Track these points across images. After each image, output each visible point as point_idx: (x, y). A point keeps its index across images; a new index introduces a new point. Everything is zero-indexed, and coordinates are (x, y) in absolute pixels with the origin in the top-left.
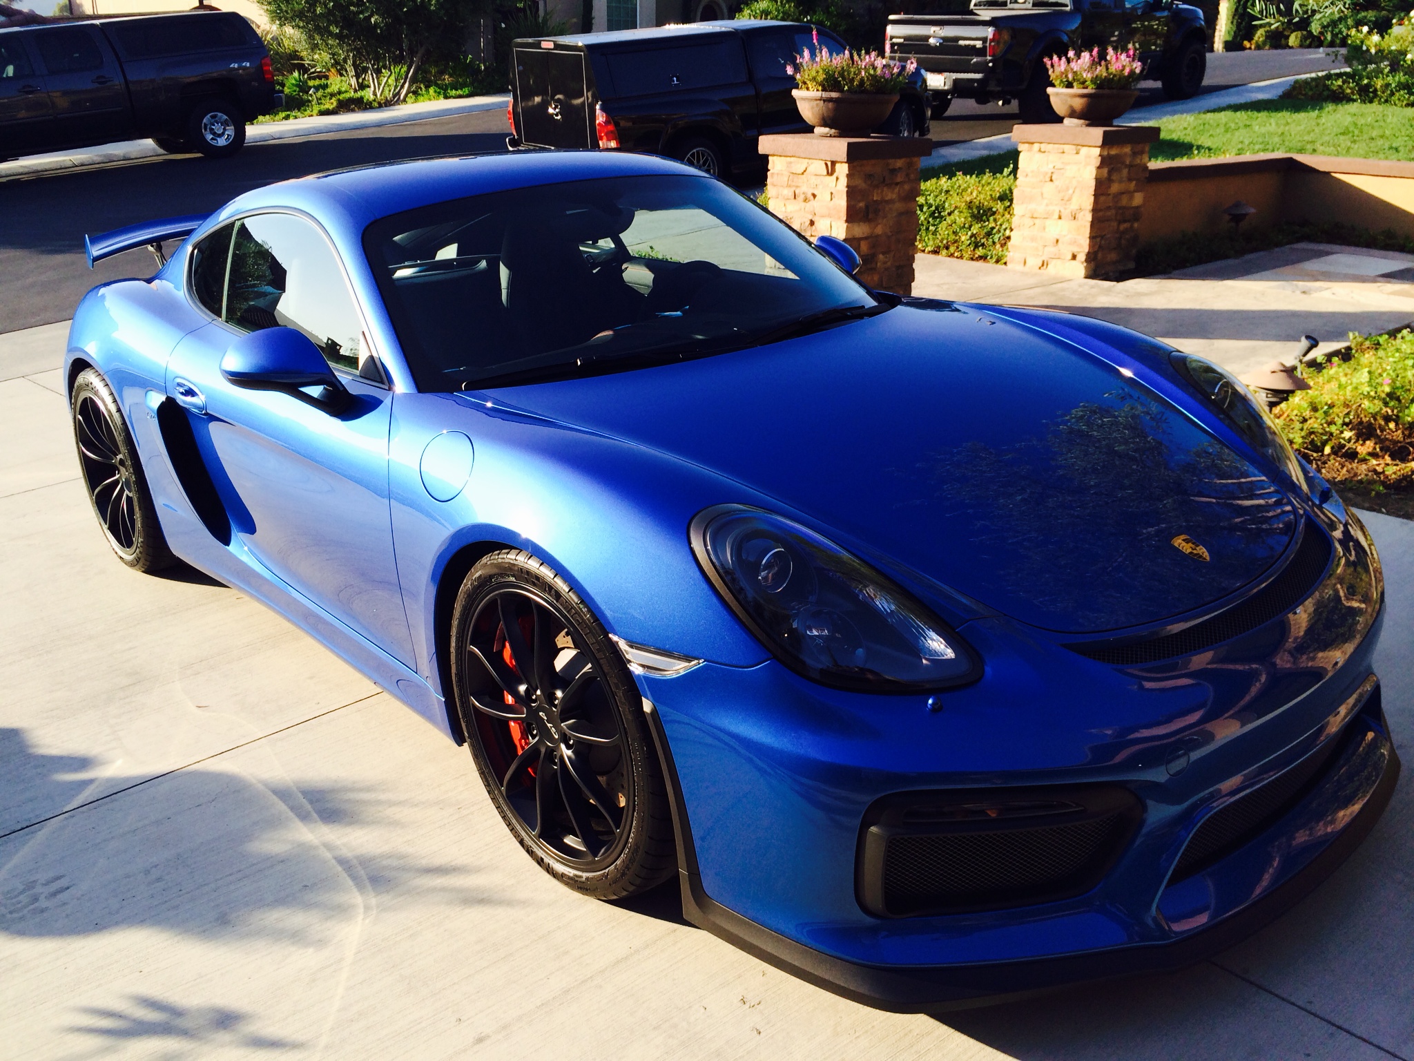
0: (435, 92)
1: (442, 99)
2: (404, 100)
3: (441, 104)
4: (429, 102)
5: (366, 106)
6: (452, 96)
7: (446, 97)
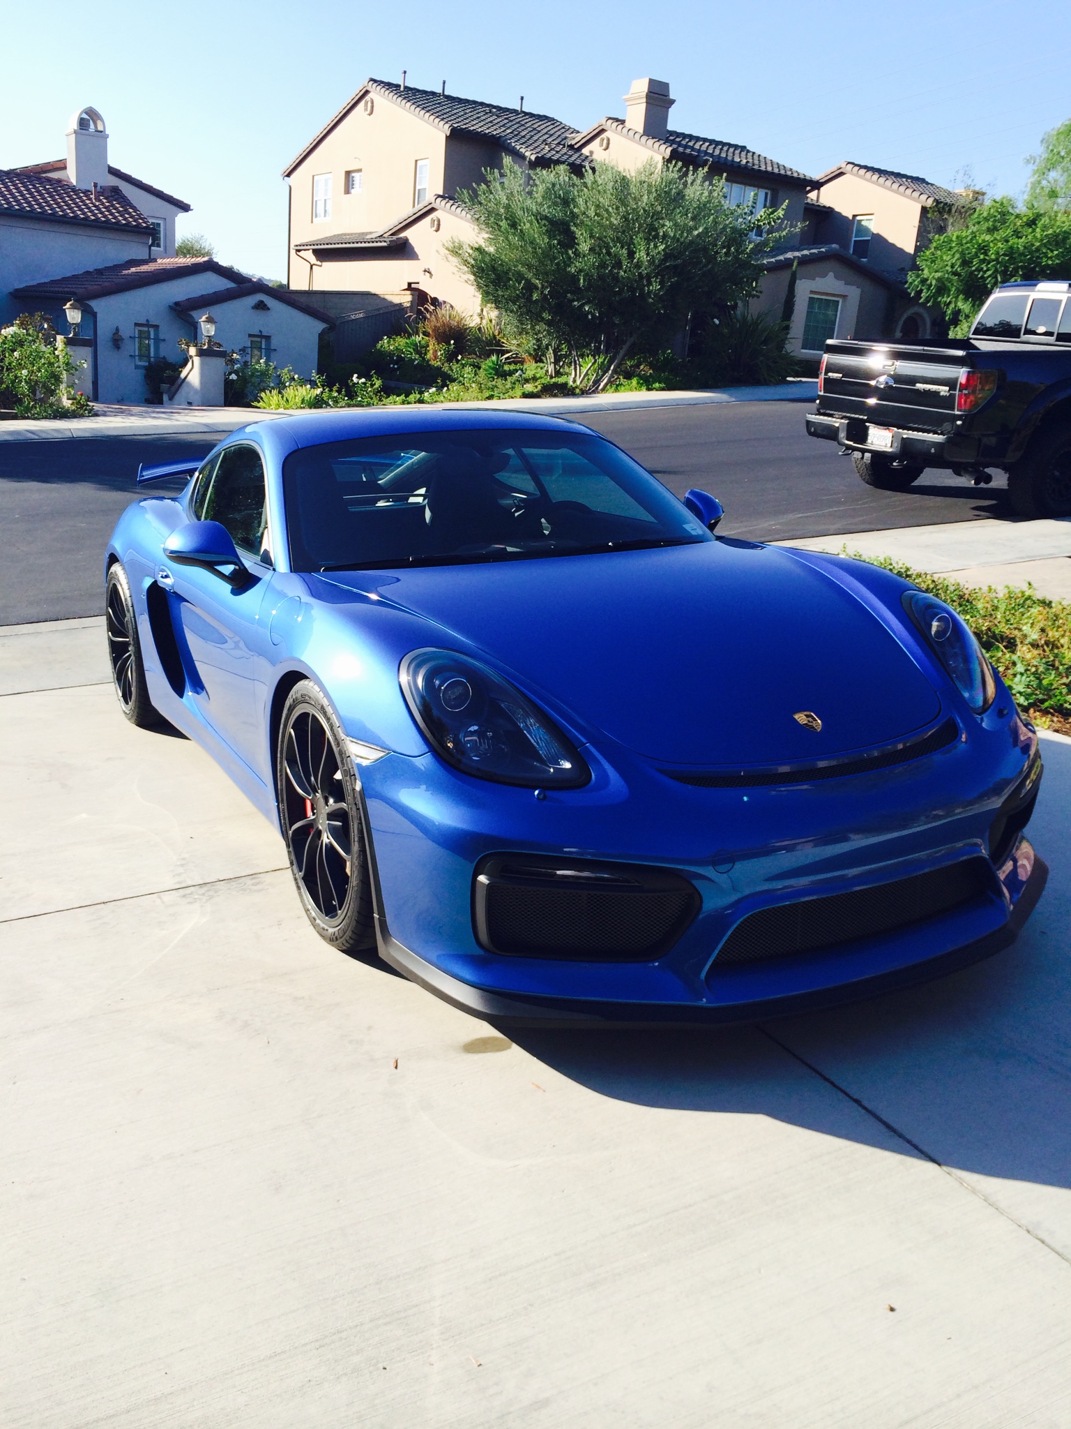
0: (638, 383)
1: (645, 390)
2: (603, 390)
3: (644, 396)
4: (630, 393)
5: (568, 392)
6: (654, 388)
7: (649, 389)
